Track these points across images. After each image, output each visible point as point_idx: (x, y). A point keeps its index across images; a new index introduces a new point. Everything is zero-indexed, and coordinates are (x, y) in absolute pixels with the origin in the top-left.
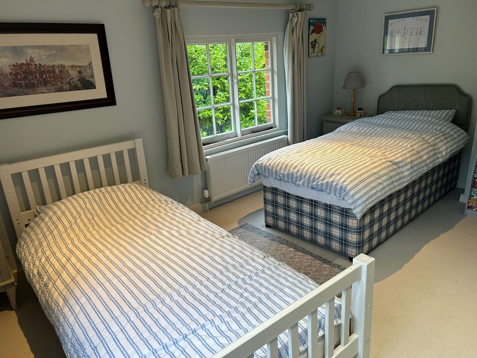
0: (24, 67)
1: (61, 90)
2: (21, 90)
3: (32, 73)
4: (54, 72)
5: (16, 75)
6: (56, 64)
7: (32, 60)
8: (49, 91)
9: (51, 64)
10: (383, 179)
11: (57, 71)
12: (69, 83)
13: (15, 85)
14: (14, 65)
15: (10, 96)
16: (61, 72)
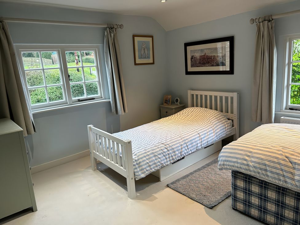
0: (203, 57)
1: (213, 66)
2: (201, 65)
3: (205, 59)
4: (211, 58)
5: (200, 59)
6: (213, 55)
7: (205, 54)
8: (209, 66)
9: (211, 55)
10: (253, 159)
11: (212, 58)
12: (216, 63)
13: (200, 63)
14: (200, 56)
15: (198, 67)
16: (214, 58)
